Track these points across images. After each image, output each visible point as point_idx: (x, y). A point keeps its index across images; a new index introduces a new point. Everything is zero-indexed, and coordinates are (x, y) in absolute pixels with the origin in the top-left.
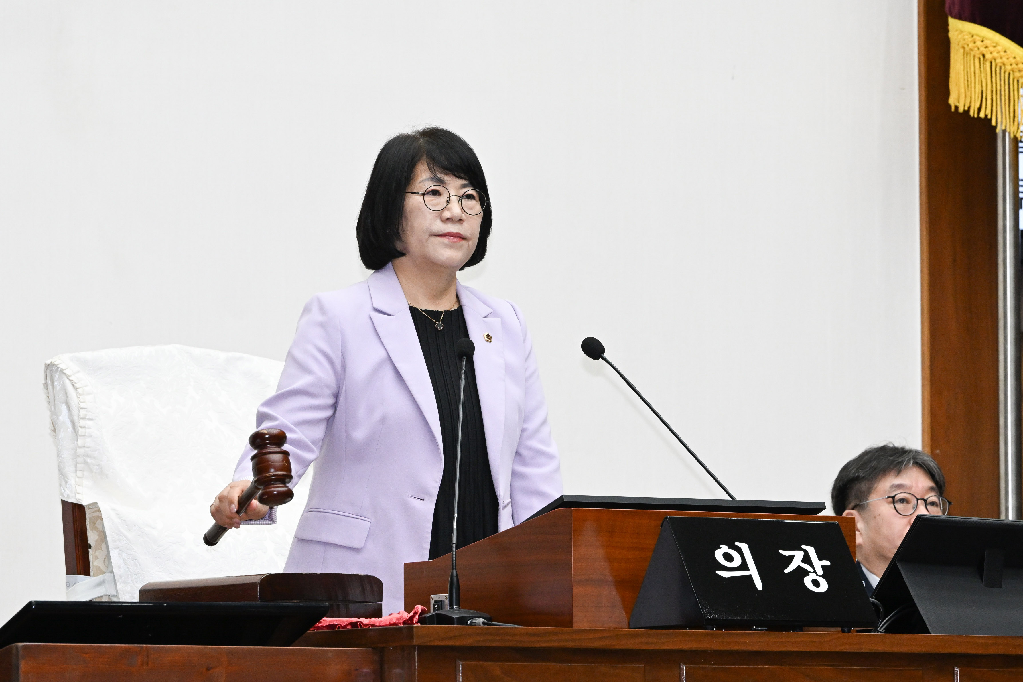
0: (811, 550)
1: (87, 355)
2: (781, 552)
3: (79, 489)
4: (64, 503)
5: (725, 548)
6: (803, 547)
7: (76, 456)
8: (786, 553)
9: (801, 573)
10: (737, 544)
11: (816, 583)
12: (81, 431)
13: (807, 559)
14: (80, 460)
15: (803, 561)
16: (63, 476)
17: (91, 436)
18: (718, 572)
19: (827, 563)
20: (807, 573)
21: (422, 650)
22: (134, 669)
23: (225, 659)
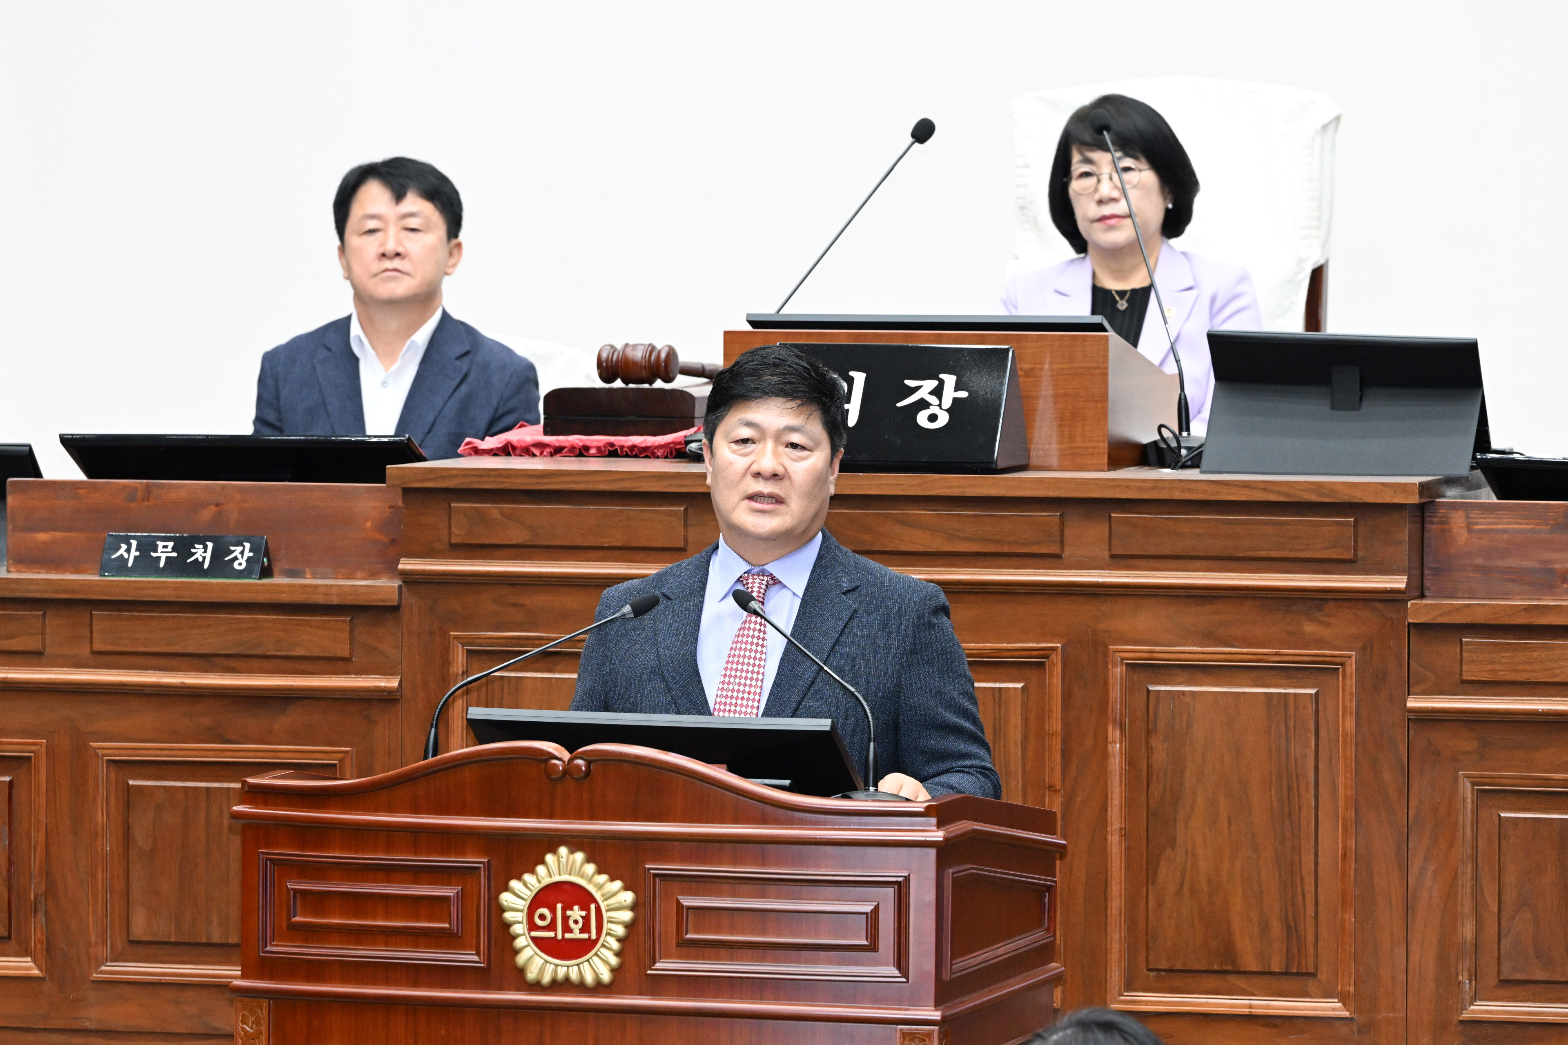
0: (950, 381)
2: (908, 381)
6: (942, 377)
8: (914, 383)
9: (919, 406)
10: (853, 372)
13: (938, 390)
15: (931, 393)
19: (963, 394)
20: (928, 405)
21: (408, 492)
22: (133, 505)
23: (238, 497)
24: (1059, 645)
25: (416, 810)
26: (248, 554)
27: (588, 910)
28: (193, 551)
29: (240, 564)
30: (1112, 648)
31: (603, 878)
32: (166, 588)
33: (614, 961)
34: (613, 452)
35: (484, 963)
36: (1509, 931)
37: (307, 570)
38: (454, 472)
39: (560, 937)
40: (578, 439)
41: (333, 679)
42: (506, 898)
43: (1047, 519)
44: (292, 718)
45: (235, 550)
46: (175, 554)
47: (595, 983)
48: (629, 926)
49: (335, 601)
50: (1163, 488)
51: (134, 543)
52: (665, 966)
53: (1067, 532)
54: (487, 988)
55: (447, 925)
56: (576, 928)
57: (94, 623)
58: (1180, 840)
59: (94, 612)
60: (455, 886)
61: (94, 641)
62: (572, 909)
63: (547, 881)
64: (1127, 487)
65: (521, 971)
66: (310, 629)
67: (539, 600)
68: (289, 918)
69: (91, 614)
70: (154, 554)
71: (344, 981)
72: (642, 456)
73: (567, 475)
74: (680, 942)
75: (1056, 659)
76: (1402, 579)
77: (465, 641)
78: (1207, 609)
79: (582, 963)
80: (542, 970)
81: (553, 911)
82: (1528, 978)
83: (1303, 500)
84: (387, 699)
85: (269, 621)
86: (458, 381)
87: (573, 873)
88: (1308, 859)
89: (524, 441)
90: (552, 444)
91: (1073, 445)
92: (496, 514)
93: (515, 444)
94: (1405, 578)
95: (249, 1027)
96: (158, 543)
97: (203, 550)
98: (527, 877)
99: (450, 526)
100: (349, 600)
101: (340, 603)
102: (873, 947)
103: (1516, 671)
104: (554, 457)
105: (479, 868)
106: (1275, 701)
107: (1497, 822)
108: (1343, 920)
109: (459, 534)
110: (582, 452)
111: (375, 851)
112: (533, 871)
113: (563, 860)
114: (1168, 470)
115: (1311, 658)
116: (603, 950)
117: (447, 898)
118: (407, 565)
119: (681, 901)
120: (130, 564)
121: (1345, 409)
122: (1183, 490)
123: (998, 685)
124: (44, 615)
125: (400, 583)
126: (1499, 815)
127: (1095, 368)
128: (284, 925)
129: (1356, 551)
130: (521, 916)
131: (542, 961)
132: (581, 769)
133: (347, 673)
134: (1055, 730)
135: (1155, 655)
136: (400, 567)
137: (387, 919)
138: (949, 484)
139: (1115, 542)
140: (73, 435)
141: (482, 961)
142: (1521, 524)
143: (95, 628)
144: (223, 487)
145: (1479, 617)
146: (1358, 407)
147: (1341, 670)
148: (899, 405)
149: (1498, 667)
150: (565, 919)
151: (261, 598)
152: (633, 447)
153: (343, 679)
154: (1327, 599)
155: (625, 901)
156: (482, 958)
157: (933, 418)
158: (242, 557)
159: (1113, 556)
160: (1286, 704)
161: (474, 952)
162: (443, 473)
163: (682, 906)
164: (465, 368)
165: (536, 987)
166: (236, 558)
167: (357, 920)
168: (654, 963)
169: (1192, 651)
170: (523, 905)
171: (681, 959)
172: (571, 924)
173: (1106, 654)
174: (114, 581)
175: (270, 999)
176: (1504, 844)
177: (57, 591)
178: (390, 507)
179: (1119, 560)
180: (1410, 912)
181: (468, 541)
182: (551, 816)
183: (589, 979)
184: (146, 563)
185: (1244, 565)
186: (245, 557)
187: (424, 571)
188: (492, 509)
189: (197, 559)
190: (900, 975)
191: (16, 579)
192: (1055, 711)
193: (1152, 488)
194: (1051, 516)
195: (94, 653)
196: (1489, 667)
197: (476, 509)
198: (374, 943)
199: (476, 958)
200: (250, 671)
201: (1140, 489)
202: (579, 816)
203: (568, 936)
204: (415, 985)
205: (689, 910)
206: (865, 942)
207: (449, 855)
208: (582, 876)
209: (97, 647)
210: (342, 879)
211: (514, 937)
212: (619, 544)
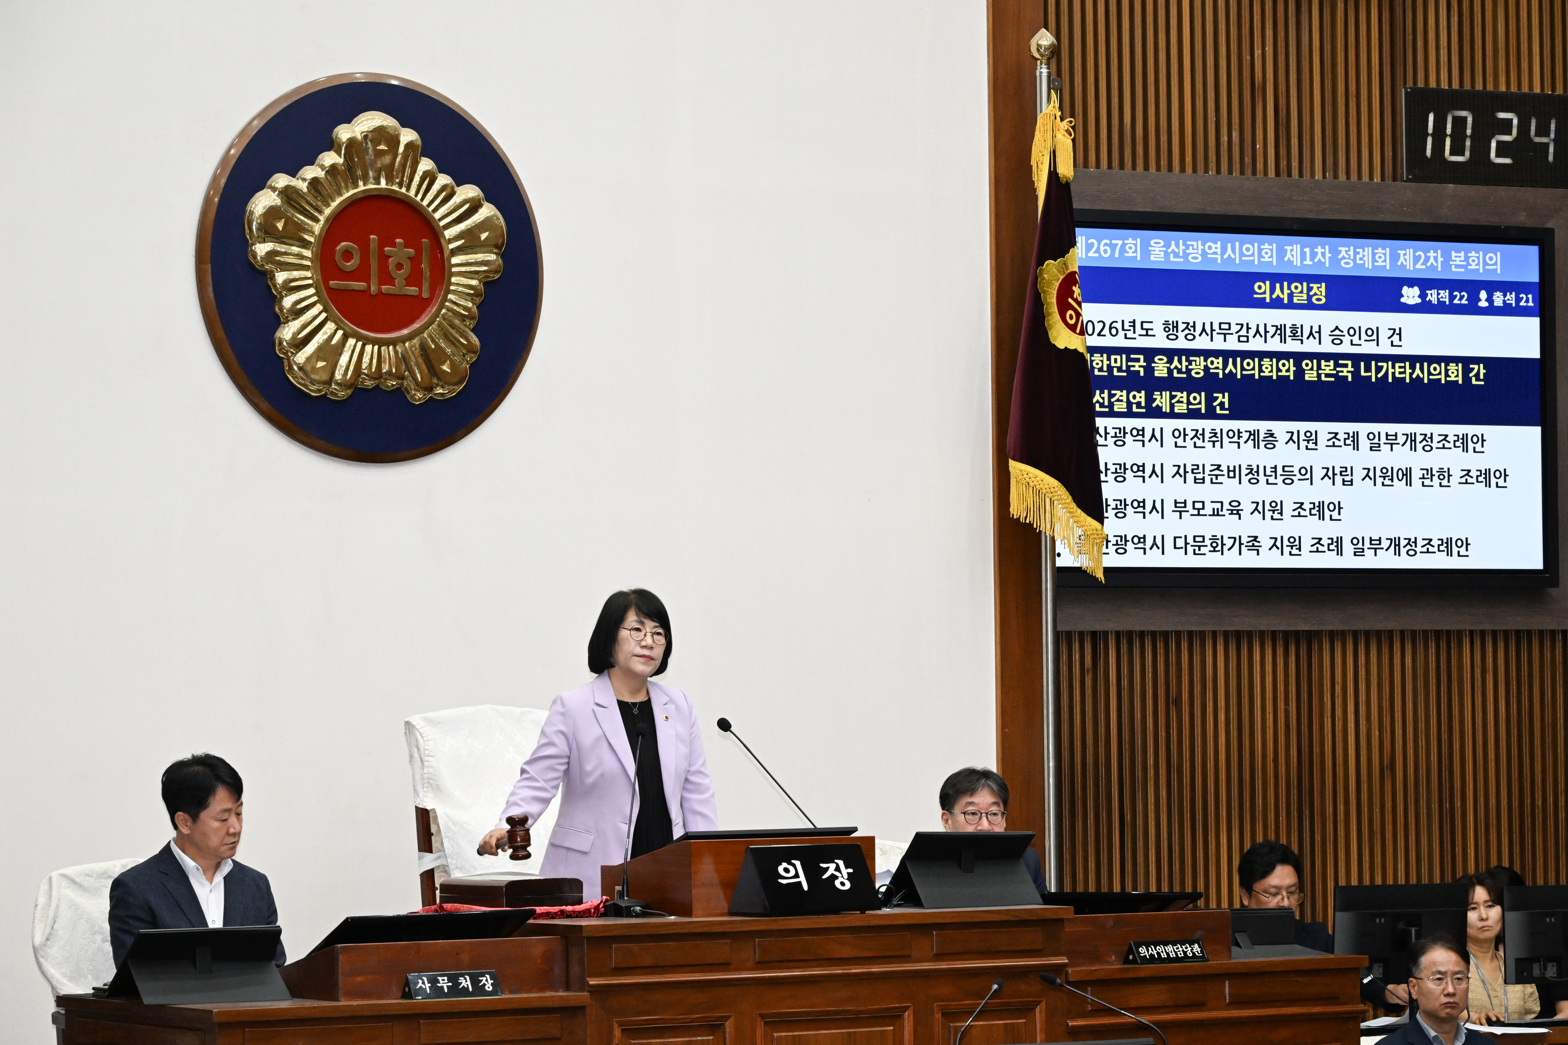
0: (841, 863)
1: (431, 715)
2: (822, 865)
3: (425, 799)
4: (416, 807)
5: (784, 865)
7: (423, 779)
8: (824, 865)
9: (833, 877)
10: (793, 861)
11: (843, 884)
12: (426, 764)
13: (838, 869)
14: (426, 781)
15: (836, 870)
16: (416, 791)
17: (432, 767)
18: (780, 880)
19: (851, 870)
20: (837, 878)
21: (591, 939)
22: (411, 957)
24: (911, 1005)
26: (490, 981)
28: (459, 981)
29: (489, 988)
30: (934, 1005)
45: (483, 980)
51: (425, 979)
53: (913, 943)
57: (421, 1027)
59: (420, 1021)
61: (421, 1038)
66: (537, 1023)
67: (658, 997)
70: (440, 984)
75: (909, 1012)
76: (1065, 958)
77: (621, 1024)
78: (976, 980)
92: (637, 950)
96: (441, 977)
97: (465, 981)
99: (610, 958)
109: (617, 962)
115: (1024, 1003)
120: (428, 992)
125: (589, 993)
129: (1043, 945)
136: (590, 983)
144: (460, 943)
147: (1037, 1008)
148: (824, 877)
151: (507, 1007)
154: (1029, 972)
158: (488, 983)
159: (935, 955)
160: (1013, 1028)
166: (484, 985)
173: (932, 1008)
179: (939, 957)
181: (622, 966)
184: (436, 989)
187: (602, 984)
188: (635, 947)
189: (465, 985)
194: (906, 935)
195: (422, 1044)
197: (627, 947)
212: (699, 963)
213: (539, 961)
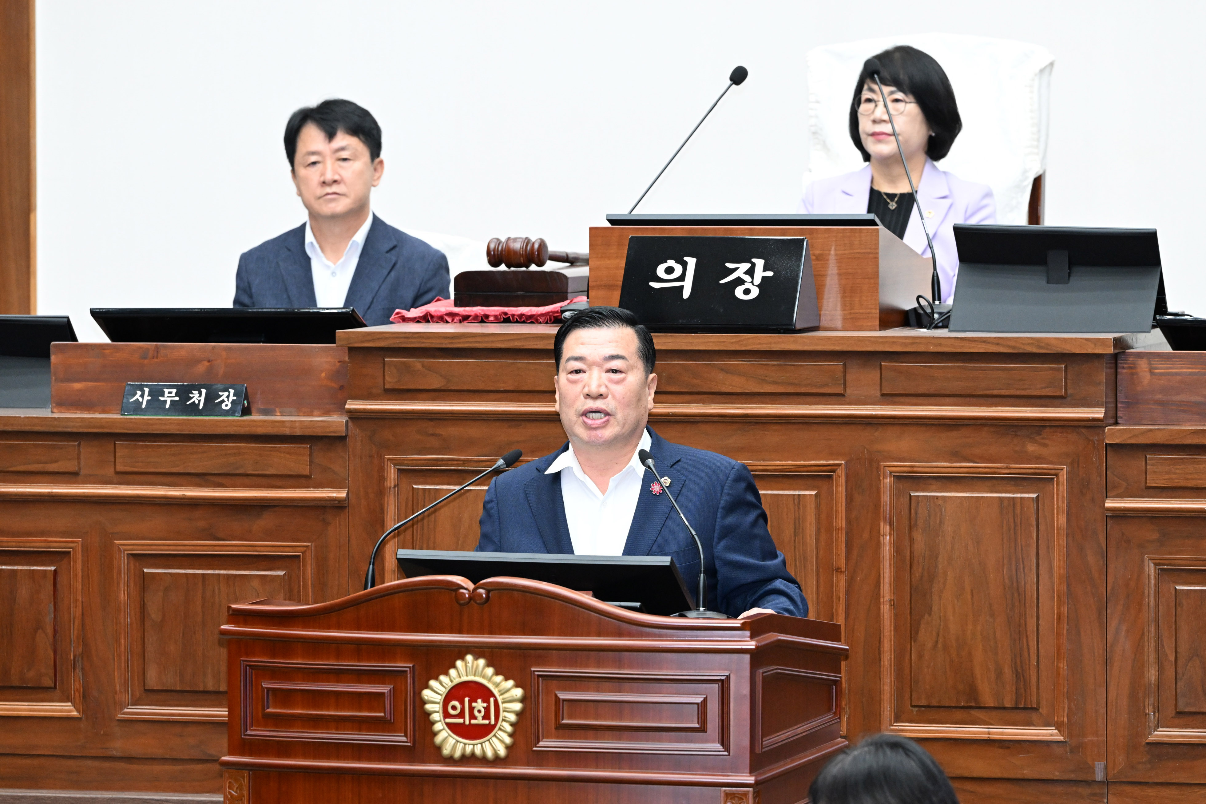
0: (759, 263)
2: (727, 265)
6: (753, 260)
8: (732, 266)
10: (686, 258)
13: (751, 270)
15: (746, 273)
18: (652, 283)
19: (770, 274)
20: (743, 282)
21: (352, 350)
22: (146, 361)
23: (224, 354)
24: (843, 462)
25: (358, 628)
26: (232, 398)
27: (488, 702)
28: (191, 395)
29: (227, 406)
30: (883, 464)
31: (499, 678)
32: (171, 424)
33: (508, 740)
34: (507, 319)
35: (410, 743)
36: (1183, 675)
37: (277, 409)
38: (387, 335)
39: (467, 723)
40: (480, 310)
41: (297, 491)
42: (427, 694)
43: (833, 367)
44: (266, 521)
45: (223, 395)
46: (177, 398)
47: (494, 757)
48: (519, 714)
49: (298, 433)
50: (920, 343)
51: (147, 390)
52: (547, 744)
53: (849, 377)
54: (412, 761)
55: (382, 714)
56: (480, 716)
57: (117, 450)
58: (935, 608)
59: (117, 443)
60: (388, 684)
61: (117, 464)
62: (476, 702)
63: (457, 681)
64: (894, 343)
65: (439, 749)
66: (279, 454)
67: (453, 431)
68: (264, 709)
69: (115, 444)
70: (161, 399)
71: (305, 757)
72: (528, 322)
73: (473, 337)
74: (558, 726)
75: (841, 473)
76: (1101, 411)
77: (396, 462)
78: (955, 434)
79: (484, 742)
80: (454, 748)
81: (462, 703)
82: (1198, 710)
83: (1025, 352)
84: (338, 506)
85: (249, 448)
86: (389, 269)
87: (477, 674)
88: (1031, 623)
89: (440, 311)
90: (460, 313)
91: (852, 311)
92: (419, 366)
93: (433, 314)
94: (1103, 410)
95: (234, 791)
96: (165, 390)
97: (199, 395)
98: (442, 678)
99: (384, 375)
100: (308, 432)
101: (302, 435)
102: (702, 729)
103: (1188, 479)
104: (462, 323)
105: (406, 671)
106: (1006, 503)
107: (1174, 593)
108: (1058, 668)
109: (391, 381)
110: (483, 319)
111: (328, 659)
112: (446, 674)
113: (470, 665)
114: (925, 330)
115: (1033, 471)
116: (500, 733)
117: (382, 694)
118: (351, 405)
119: (558, 695)
120: (144, 406)
121: (1057, 283)
122: (936, 345)
123: (797, 493)
124: (79, 445)
125: (347, 419)
126: (1175, 588)
127: (869, 253)
128: (260, 715)
129: (1066, 390)
130: (438, 707)
131: (454, 741)
132: (482, 596)
133: (307, 487)
134: (840, 526)
135: (915, 469)
136: (347, 406)
137: (337, 709)
138: (759, 341)
139: (884, 383)
140: (100, 309)
141: (409, 741)
142: (1190, 368)
143: (118, 455)
144: (214, 347)
145: (1159, 439)
146: (1067, 282)
147: (1055, 479)
148: (722, 282)
149: (1174, 476)
150: (471, 709)
151: (242, 431)
152: (521, 315)
153: (304, 491)
154: (1045, 426)
155: (516, 695)
156: (409, 739)
157: (747, 292)
158: (228, 400)
159: (883, 395)
160: (1014, 505)
161: (403, 735)
162: (378, 336)
163: (559, 699)
164: (394, 259)
165: (450, 760)
166: (223, 401)
167: (315, 710)
168: (538, 742)
169: (943, 466)
170: (439, 698)
171: (558, 739)
172: (476, 713)
173: (878, 468)
174: (131, 419)
175: (250, 770)
176: (1179, 609)
177: (89, 427)
178: (339, 362)
179: (888, 398)
180: (1109, 661)
181: (397, 387)
182: (460, 632)
183: (490, 754)
184: (156, 404)
185: (982, 400)
186: (230, 400)
187: (365, 409)
188: (416, 363)
189: (194, 402)
190: (723, 750)
191: (58, 418)
192: (840, 511)
193: (913, 343)
194: (837, 365)
195: (117, 473)
196: (1167, 476)
197: (404, 363)
198: (328, 728)
199: (404, 739)
200: (234, 486)
201: (905, 344)
202: (481, 631)
203: (473, 722)
204: (359, 759)
205: (565, 702)
206: (697, 726)
207: (384, 661)
208: (484, 677)
209: (120, 468)
210: (304, 680)
211: (433, 723)
212: (511, 388)
213: (323, 375)
